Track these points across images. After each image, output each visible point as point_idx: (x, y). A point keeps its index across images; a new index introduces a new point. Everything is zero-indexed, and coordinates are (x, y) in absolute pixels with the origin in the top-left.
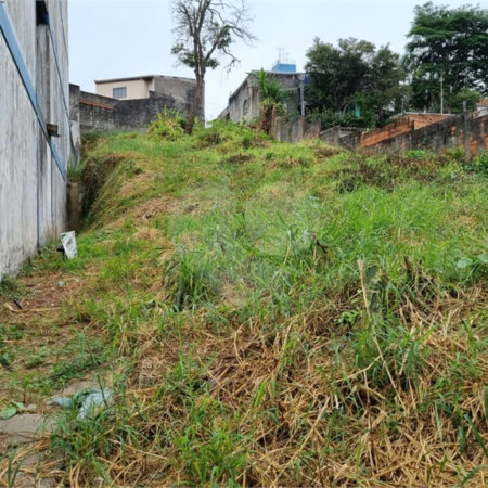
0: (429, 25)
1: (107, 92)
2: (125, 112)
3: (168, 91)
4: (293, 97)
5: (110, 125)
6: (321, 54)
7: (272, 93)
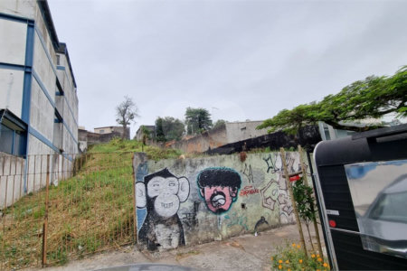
0: (190, 113)
1: (98, 132)
2: (102, 137)
3: (118, 131)
4: (153, 132)
5: (98, 142)
6: (160, 122)
7: (146, 132)
